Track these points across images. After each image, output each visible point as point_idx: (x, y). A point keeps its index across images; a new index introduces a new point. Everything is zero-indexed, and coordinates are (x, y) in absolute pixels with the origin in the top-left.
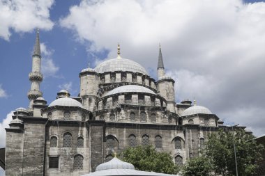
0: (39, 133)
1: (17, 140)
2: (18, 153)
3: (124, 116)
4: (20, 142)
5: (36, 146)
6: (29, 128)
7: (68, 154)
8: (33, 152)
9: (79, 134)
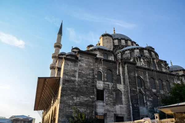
0: (90, 65)
1: (73, 69)
2: (74, 81)
3: (143, 63)
4: (75, 71)
5: (89, 77)
6: (83, 60)
7: (110, 88)
8: (86, 83)
9: (118, 72)
